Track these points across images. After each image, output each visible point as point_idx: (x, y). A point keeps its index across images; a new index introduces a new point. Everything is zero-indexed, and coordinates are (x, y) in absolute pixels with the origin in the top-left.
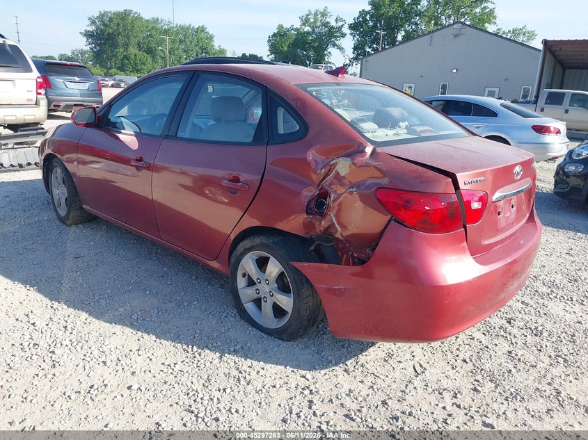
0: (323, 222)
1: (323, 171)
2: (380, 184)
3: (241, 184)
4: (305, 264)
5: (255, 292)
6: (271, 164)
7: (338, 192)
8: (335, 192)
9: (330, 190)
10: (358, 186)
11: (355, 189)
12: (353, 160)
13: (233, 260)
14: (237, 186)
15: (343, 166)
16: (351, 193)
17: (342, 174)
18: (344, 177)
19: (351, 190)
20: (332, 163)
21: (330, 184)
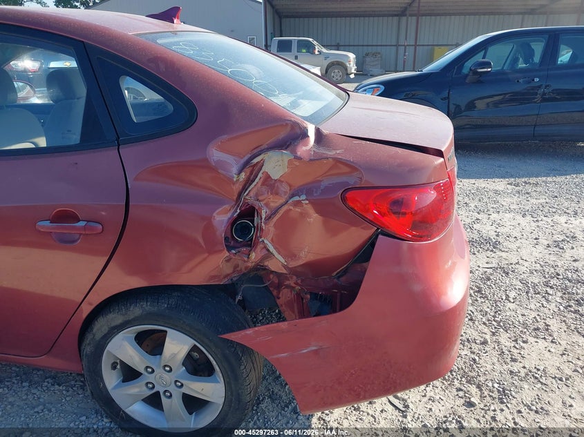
0: (253, 255)
1: (243, 176)
2: (347, 183)
3: (82, 224)
4: (249, 332)
5: (145, 388)
6: (136, 179)
7: (272, 204)
8: (267, 205)
9: (257, 205)
10: (308, 190)
11: (303, 197)
12: (294, 152)
13: (88, 349)
14: (74, 228)
15: (275, 165)
16: (298, 203)
17: (275, 175)
18: (279, 181)
19: (297, 198)
20: (255, 161)
21: (257, 195)
